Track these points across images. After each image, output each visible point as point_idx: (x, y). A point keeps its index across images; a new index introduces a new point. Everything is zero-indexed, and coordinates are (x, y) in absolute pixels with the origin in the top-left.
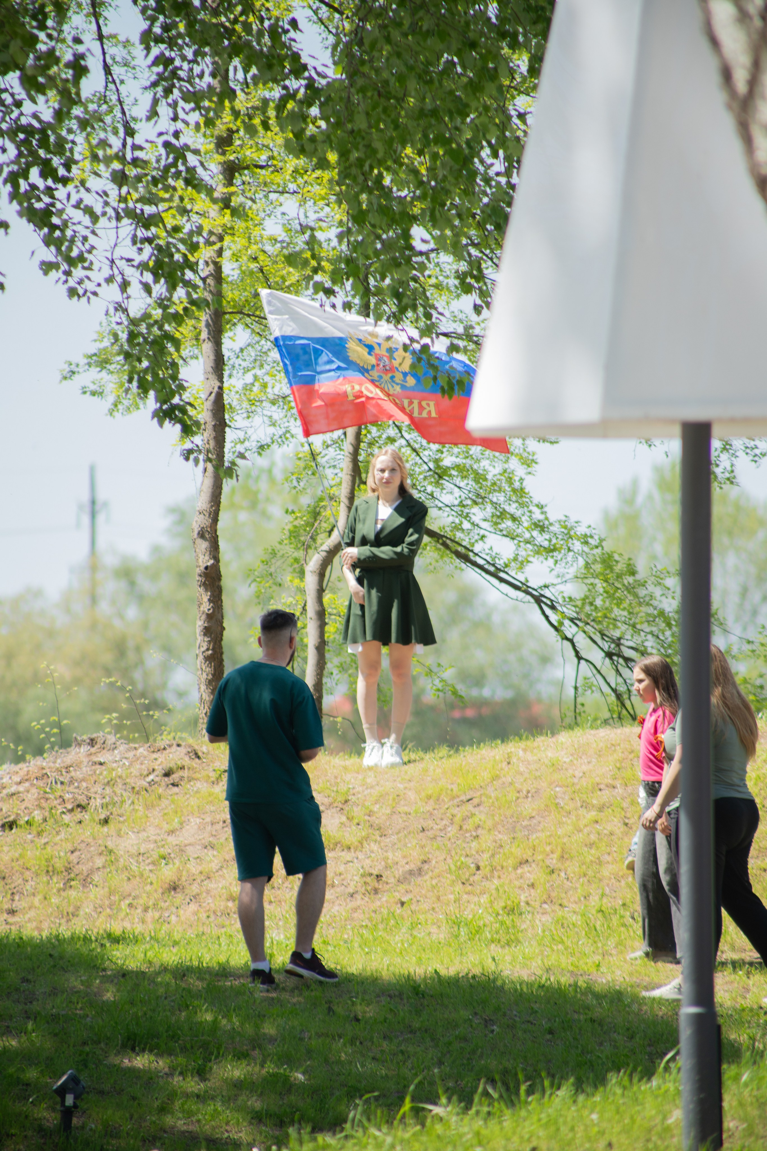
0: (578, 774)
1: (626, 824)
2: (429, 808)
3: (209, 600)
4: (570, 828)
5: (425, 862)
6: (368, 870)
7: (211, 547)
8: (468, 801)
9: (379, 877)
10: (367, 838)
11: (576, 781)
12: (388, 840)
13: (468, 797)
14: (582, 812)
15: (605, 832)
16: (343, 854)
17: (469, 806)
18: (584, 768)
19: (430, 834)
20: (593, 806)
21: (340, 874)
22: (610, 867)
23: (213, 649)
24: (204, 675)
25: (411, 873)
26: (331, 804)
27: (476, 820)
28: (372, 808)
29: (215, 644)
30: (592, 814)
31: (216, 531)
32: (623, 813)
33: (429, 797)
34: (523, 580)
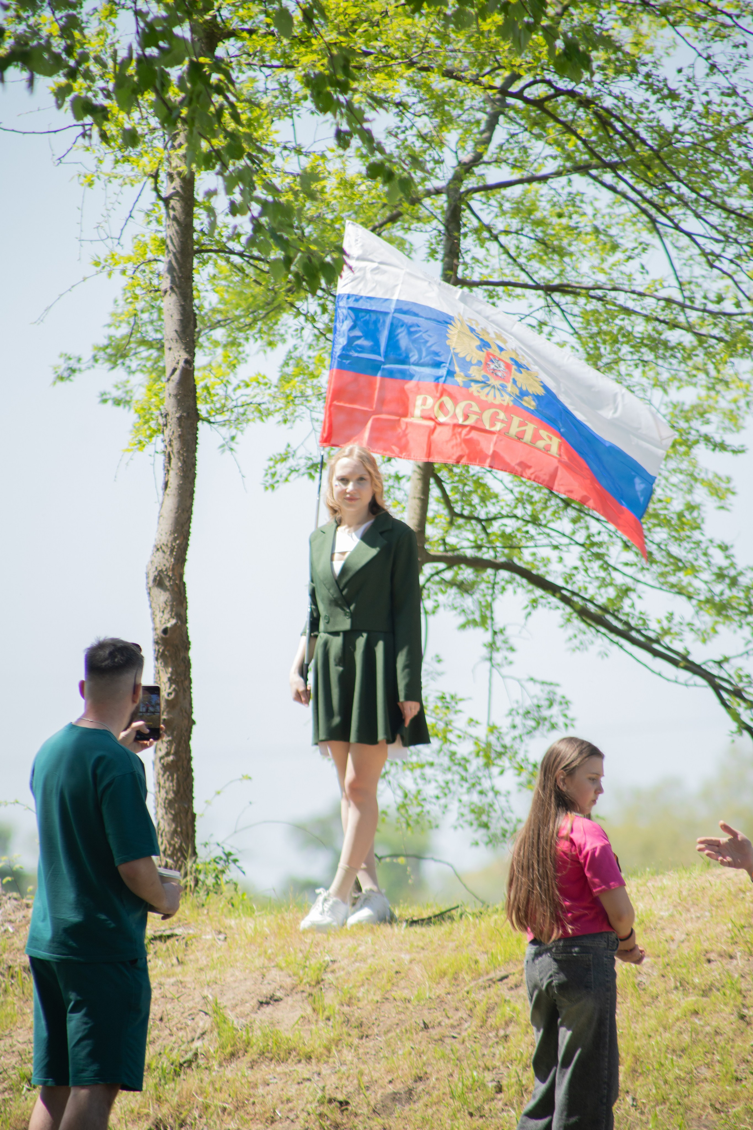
0: (679, 936)
1: (742, 1017)
2: (441, 991)
3: (170, 679)
4: (653, 1022)
5: (419, 1079)
6: (330, 1092)
7: (173, 599)
8: (502, 979)
9: (344, 1104)
10: (337, 1042)
11: (673, 946)
12: (371, 1044)
13: (503, 974)
14: (675, 996)
15: (708, 1029)
16: (299, 1068)
17: (501, 988)
18: (690, 926)
19: (435, 1033)
20: (695, 987)
21: (288, 1101)
22: (707, 1087)
23: (176, 754)
24: (163, 792)
25: (395, 1097)
26: (294, 988)
27: (507, 1010)
28: (354, 992)
29: (178, 745)
30: (691, 1001)
31: (181, 576)
32: (740, 999)
33: (443, 974)
34: (681, 650)
